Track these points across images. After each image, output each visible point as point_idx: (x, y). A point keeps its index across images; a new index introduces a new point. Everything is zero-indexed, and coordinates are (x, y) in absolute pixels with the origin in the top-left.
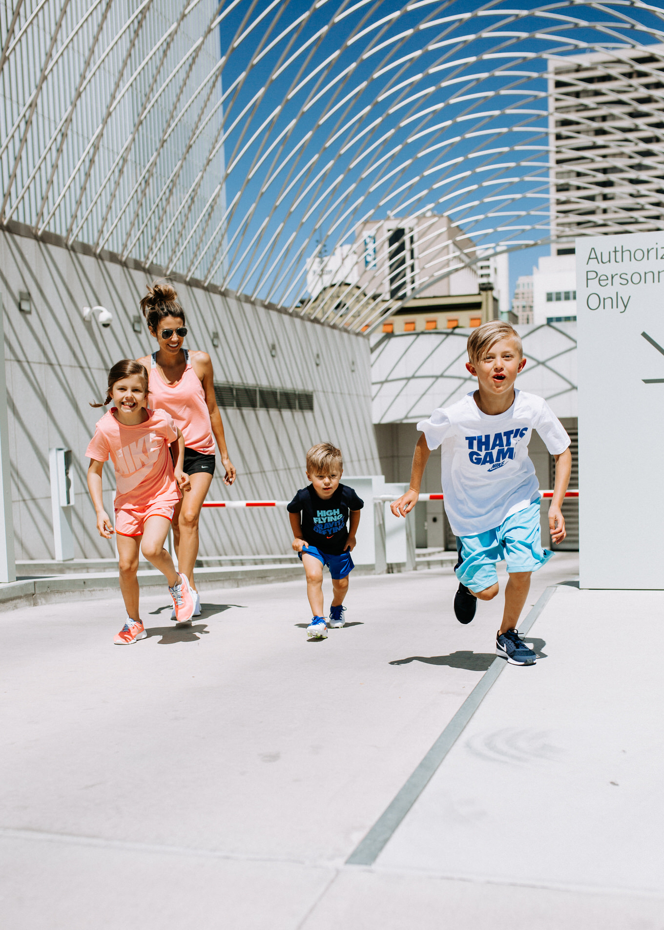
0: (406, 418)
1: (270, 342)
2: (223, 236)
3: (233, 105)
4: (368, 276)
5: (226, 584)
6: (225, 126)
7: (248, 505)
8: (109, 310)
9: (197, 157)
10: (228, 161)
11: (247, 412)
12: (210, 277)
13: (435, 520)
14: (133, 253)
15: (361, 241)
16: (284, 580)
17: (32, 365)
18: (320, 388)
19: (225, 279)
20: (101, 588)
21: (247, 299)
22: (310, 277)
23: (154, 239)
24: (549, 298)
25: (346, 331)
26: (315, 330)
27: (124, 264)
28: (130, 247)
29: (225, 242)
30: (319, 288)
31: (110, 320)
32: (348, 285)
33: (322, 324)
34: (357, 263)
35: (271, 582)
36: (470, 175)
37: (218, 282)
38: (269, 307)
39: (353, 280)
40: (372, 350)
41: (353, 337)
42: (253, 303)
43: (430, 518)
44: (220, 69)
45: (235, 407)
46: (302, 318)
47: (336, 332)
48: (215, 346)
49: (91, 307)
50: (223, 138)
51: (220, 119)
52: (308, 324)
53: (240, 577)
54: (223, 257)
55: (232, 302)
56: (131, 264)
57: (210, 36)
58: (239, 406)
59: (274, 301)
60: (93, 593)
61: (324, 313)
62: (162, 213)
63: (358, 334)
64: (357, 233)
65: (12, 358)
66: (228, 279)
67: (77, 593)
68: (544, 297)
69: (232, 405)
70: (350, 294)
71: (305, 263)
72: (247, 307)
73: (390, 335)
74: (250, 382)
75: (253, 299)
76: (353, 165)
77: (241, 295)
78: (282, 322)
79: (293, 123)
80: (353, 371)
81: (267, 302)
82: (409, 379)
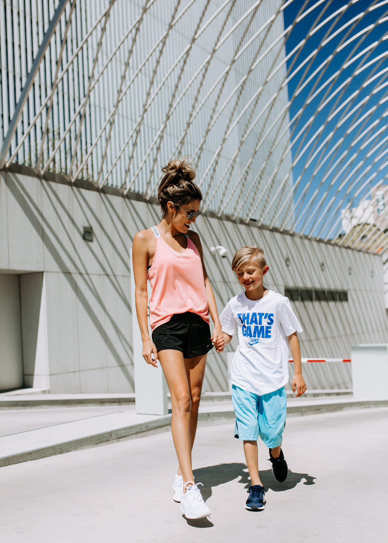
1: (321, 261)
2: (291, 201)
3: (296, 127)
4: (380, 219)
5: (295, 414)
6: (292, 139)
8: (226, 248)
9: (276, 158)
10: (294, 158)
11: (308, 304)
12: (284, 225)
14: (239, 214)
15: (375, 199)
16: (332, 411)
17: (91, 276)
19: (293, 226)
20: (218, 418)
21: (306, 237)
22: (344, 222)
23: (251, 205)
25: (367, 253)
26: (348, 253)
27: (234, 221)
28: (238, 210)
29: (292, 205)
30: (350, 227)
31: (226, 253)
32: (368, 224)
33: (353, 250)
34: (373, 212)
35: (323, 412)
37: (288, 228)
38: (320, 241)
39: (371, 221)
40: (384, 263)
41: (372, 256)
42: (310, 240)
44: (289, 108)
45: (300, 300)
46: (340, 247)
47: (361, 254)
48: (288, 266)
49: (215, 246)
50: (290, 146)
51: (289, 135)
52: (344, 250)
53: (303, 410)
54: (292, 214)
55: (297, 239)
56: (238, 221)
57: (282, 91)
58: (303, 300)
59: (323, 237)
60: (213, 421)
61: (353, 242)
62: (256, 190)
63: (375, 254)
64: (372, 195)
65: (76, 272)
66: (295, 226)
67: (204, 421)
69: (298, 300)
70: (370, 230)
71: (340, 214)
72: (306, 242)
74: (309, 285)
75: (310, 237)
76: (369, 155)
77: (302, 235)
78: (328, 250)
79: (332, 134)
80: (372, 276)
81: (318, 239)
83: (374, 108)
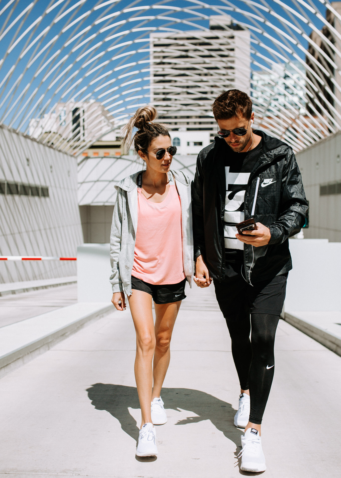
0: (92, 202)
1: (27, 157)
7: (23, 259)
18: (53, 185)
21: (14, 131)
25: (66, 153)
26: (50, 152)
33: (55, 149)
36: (138, 73)
38: (27, 137)
40: (79, 164)
41: (69, 157)
42: (18, 134)
47: (61, 154)
52: (47, 149)
55: (6, 132)
63: (72, 156)
72: (14, 135)
73: (87, 158)
75: (17, 131)
76: (78, 59)
77: (11, 128)
78: (33, 146)
79: (48, 28)
80: (69, 176)
81: (25, 134)
82: (95, 182)
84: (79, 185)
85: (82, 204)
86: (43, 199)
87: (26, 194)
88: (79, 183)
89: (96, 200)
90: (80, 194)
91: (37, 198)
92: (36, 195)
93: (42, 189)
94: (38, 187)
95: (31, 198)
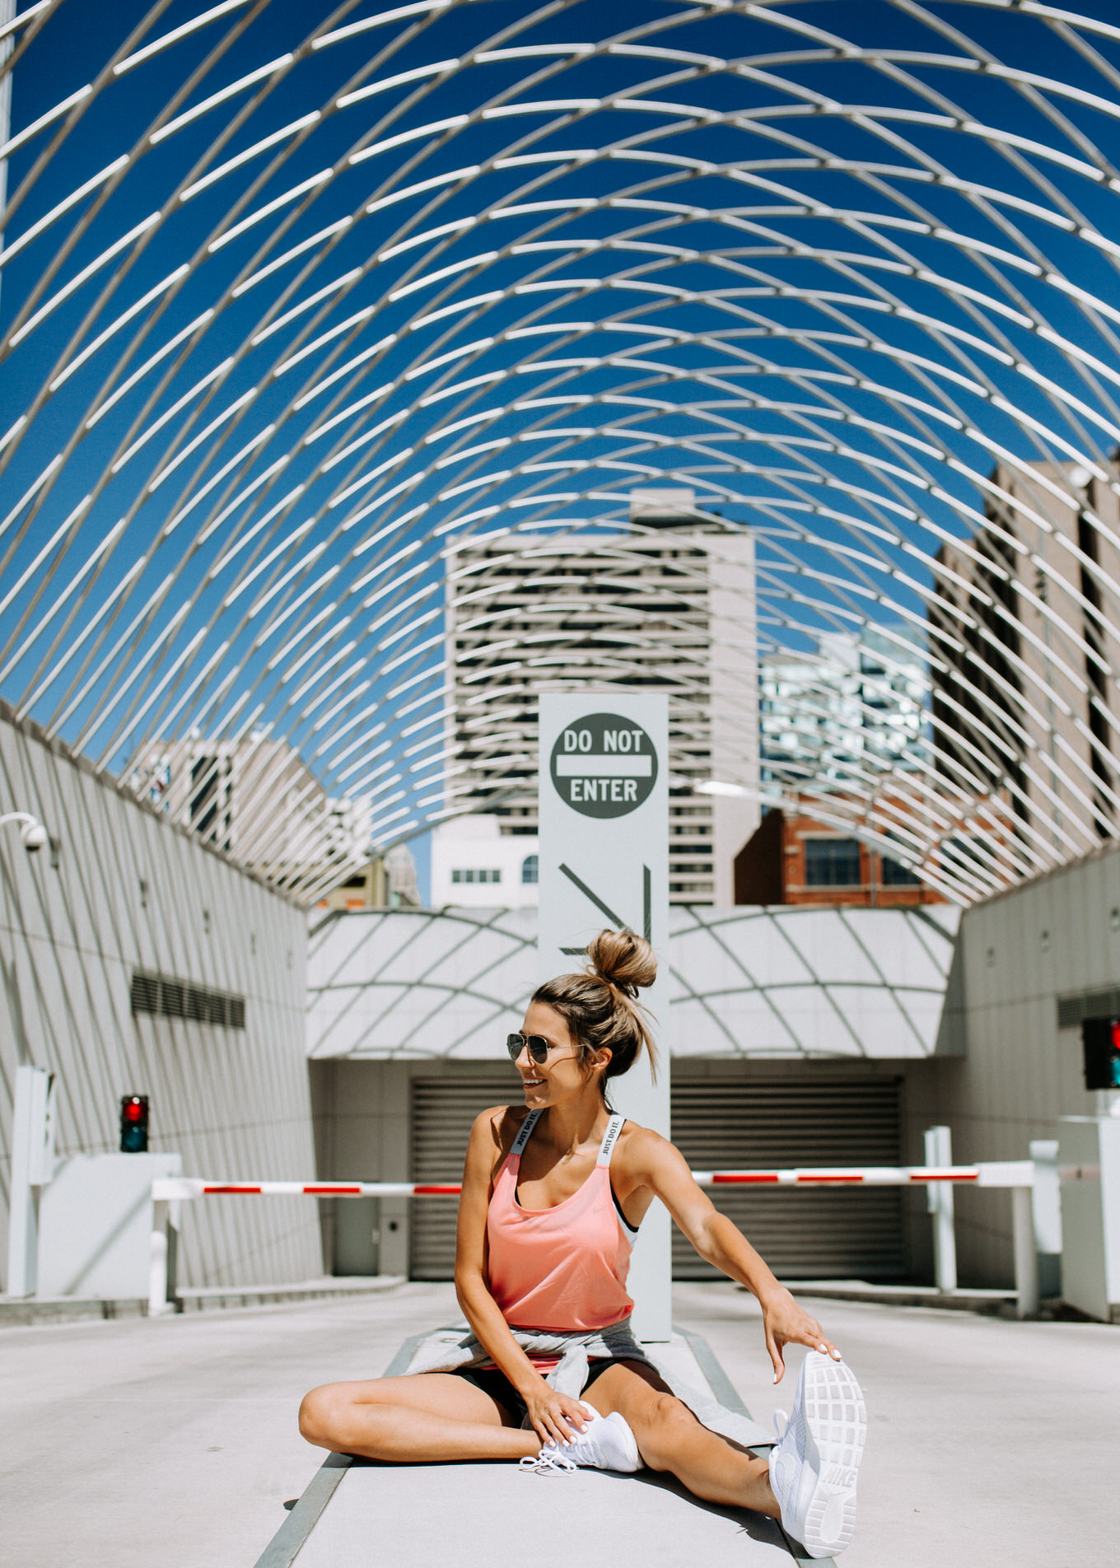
0: (355, 1050)
13: (393, 1227)
18: (255, 992)
24: (456, 877)
27: (48, 746)
40: (312, 933)
41: (292, 910)
43: (385, 1223)
45: (164, 1015)
58: (168, 1014)
68: (448, 877)
69: (159, 1011)
73: (339, 914)
80: (289, 966)
82: (364, 986)
83: (423, 508)
84: (312, 997)
85: (319, 1054)
86: (231, 1032)
87: (198, 1017)
88: (311, 990)
89: (364, 1044)
90: (314, 1026)
91: (219, 1030)
92: (218, 1022)
93: (233, 1003)
94: (223, 997)
95: (205, 1028)
